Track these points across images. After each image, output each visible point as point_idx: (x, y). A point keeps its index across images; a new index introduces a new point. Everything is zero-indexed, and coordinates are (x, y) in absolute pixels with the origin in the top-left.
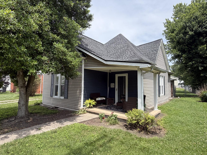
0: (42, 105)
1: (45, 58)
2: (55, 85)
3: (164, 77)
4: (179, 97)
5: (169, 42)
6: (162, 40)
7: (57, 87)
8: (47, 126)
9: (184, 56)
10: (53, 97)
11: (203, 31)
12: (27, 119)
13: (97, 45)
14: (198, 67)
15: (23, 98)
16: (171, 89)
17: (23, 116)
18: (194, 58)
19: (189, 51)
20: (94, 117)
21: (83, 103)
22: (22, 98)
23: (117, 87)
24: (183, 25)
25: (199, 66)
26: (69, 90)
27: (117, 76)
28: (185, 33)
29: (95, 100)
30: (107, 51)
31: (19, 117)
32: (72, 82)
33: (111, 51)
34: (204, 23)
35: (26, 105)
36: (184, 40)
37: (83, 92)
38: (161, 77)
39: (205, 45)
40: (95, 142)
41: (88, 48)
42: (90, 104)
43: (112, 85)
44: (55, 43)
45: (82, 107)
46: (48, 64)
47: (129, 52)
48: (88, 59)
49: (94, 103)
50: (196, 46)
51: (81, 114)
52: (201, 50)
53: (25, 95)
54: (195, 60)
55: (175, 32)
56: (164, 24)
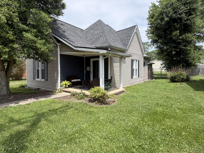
0: (27, 87)
1: (16, 46)
2: (37, 68)
3: (139, 61)
4: (154, 79)
5: (150, 27)
6: (137, 26)
7: (38, 70)
8: (25, 101)
9: (159, 41)
10: (36, 80)
11: (178, 17)
12: (9, 97)
13: (76, 31)
14: (171, 52)
15: (4, 79)
16: (148, 72)
17: (5, 95)
18: (170, 43)
19: (165, 36)
20: (67, 95)
21: (60, 84)
22: (2, 79)
23: (92, 70)
24: (161, 11)
25: (173, 51)
26: (48, 73)
27: (92, 60)
28: (162, 19)
29: (71, 81)
30: (86, 37)
31: (1, 96)
32: (50, 66)
33: (89, 37)
34: (179, 9)
35: (7, 86)
36: (161, 26)
37: (59, 75)
38: (135, 61)
39: (178, 31)
40: (57, 109)
41: (66, 34)
42: (66, 85)
43: (88, 69)
44: (25, 33)
45: (59, 87)
46: (20, 50)
47: (102, 38)
48: (62, 45)
49: (69, 84)
50: (171, 32)
51: (57, 93)
52: (175, 36)
53: (6, 77)
54: (169, 45)
55: (155, 18)
56: (149, 8)
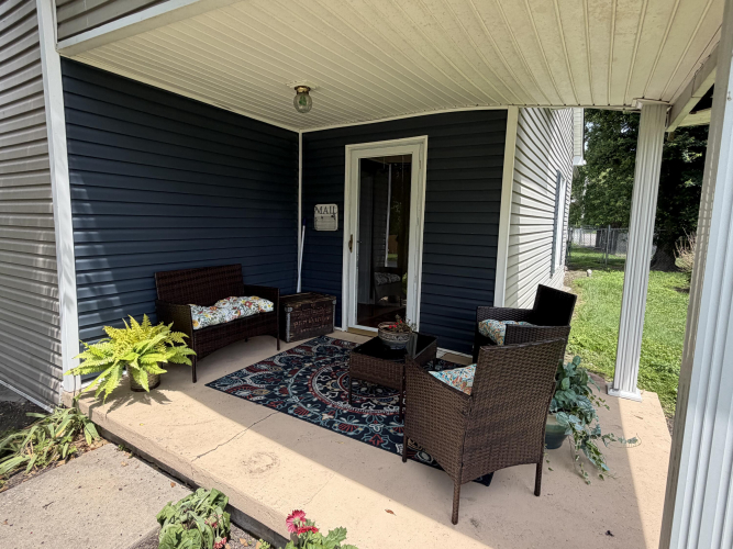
4: (590, 271)
43: (325, 217)
